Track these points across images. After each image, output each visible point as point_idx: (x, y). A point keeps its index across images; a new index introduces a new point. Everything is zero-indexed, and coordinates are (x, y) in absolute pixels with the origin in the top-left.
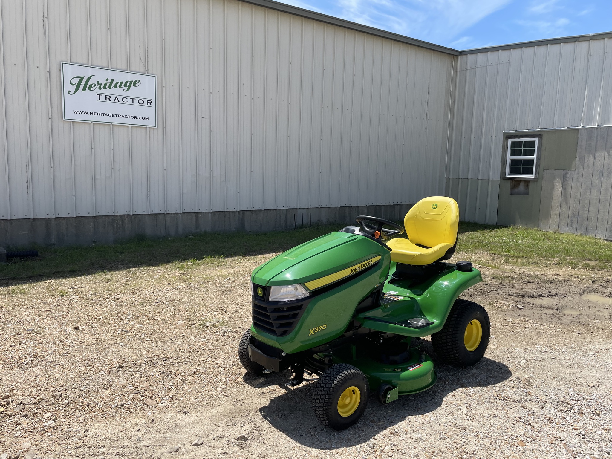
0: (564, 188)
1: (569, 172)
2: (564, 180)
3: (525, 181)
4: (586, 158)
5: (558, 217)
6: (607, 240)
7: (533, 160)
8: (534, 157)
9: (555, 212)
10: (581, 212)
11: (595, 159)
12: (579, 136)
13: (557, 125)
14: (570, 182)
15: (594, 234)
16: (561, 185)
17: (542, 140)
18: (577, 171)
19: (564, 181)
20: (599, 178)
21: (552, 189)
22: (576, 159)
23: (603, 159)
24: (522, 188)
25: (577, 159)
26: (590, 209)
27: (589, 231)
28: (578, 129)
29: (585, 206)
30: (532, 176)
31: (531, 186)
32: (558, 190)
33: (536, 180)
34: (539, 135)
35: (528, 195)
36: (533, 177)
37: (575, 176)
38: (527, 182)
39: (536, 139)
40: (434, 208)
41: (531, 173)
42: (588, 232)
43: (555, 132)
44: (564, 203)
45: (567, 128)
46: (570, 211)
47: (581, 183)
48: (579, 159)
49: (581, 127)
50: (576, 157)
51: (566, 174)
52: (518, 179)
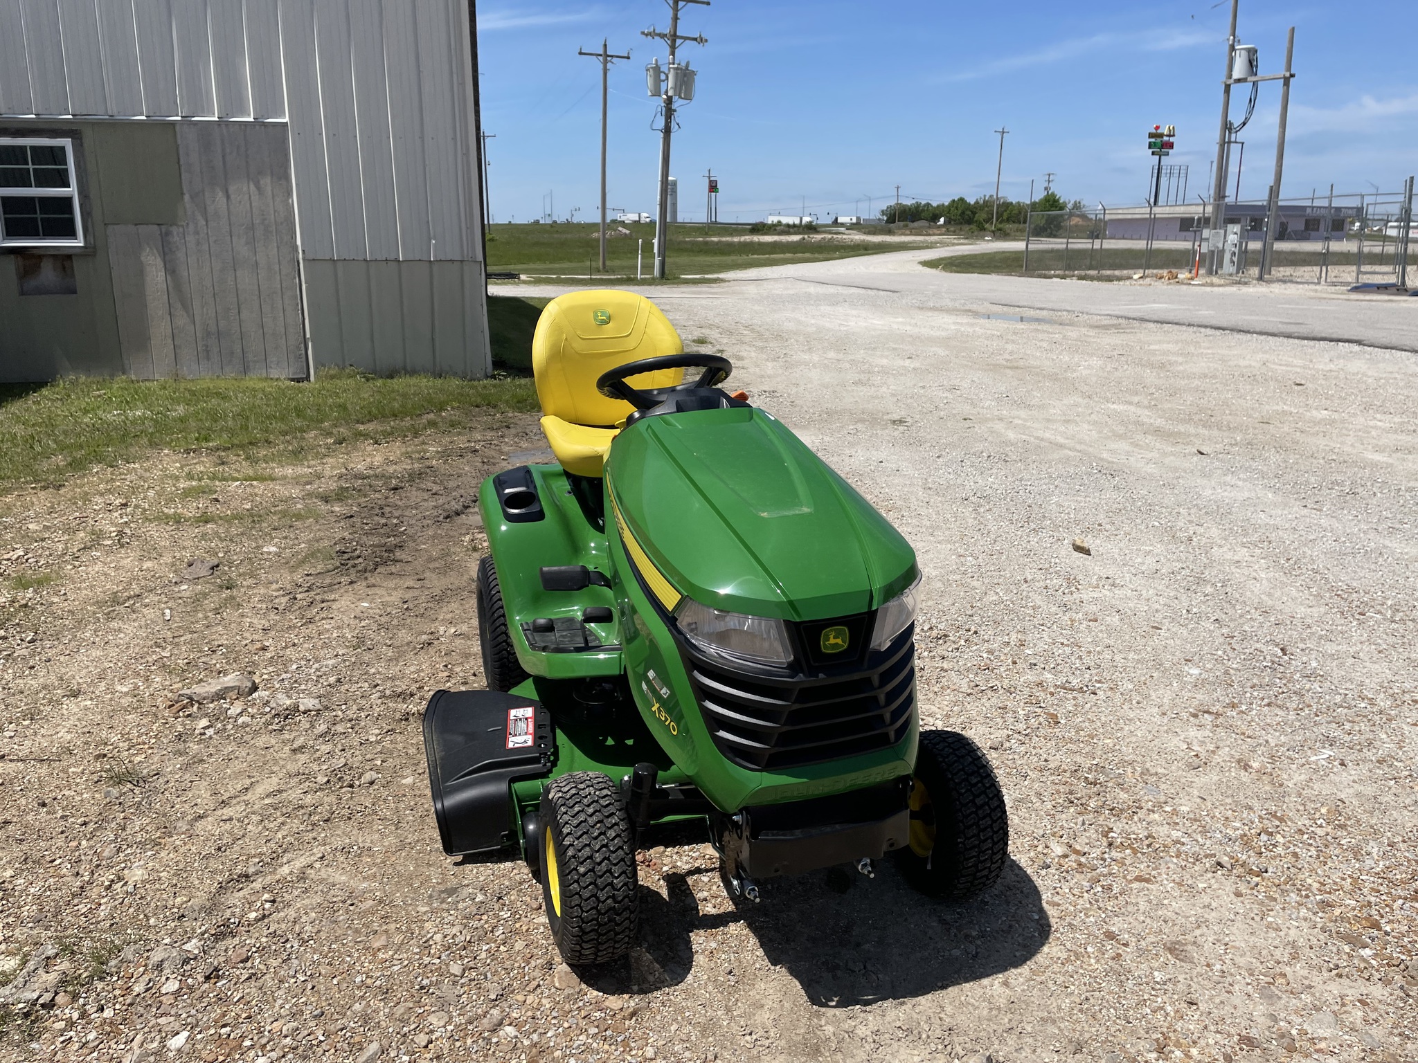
0: (171, 270)
1: (174, 230)
2: (166, 249)
3: (55, 257)
4: (207, 194)
5: (170, 341)
6: (293, 380)
7: (68, 201)
8: (72, 190)
9: (160, 329)
10: (222, 324)
11: (228, 197)
12: (179, 142)
13: (113, 108)
14: (180, 255)
15: (264, 371)
16: (159, 262)
17: (82, 145)
18: (191, 227)
19: (167, 252)
20: (247, 243)
21: (141, 272)
22: (182, 199)
23: (247, 197)
24: (48, 274)
25: (187, 197)
26: (243, 316)
27: (251, 364)
28: (173, 123)
29: (229, 309)
30: (79, 243)
31: (78, 266)
32: (156, 276)
33: (88, 252)
34: (71, 131)
35: (75, 292)
36: (81, 245)
37: (191, 239)
38: (64, 259)
39: (67, 143)
40: (604, 323)
41: (71, 233)
42: (248, 367)
43: (113, 125)
44: (179, 306)
45: (144, 118)
46: (197, 322)
47: (208, 256)
48: (191, 197)
49: (179, 118)
50: (182, 194)
51: (168, 233)
52: (34, 251)
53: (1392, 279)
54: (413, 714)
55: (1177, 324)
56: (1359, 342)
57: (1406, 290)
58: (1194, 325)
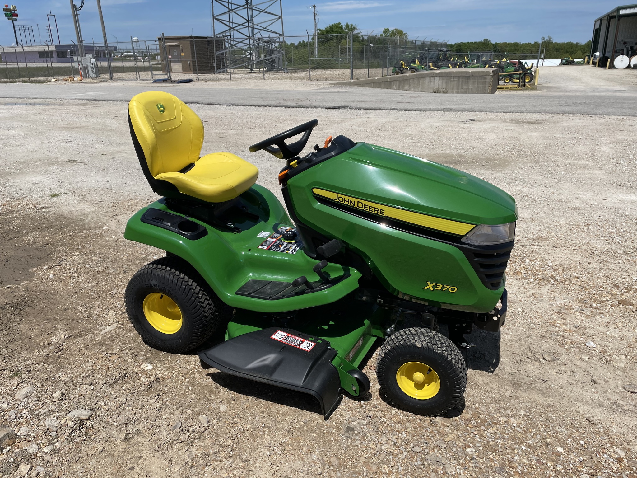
40: (163, 112)
53: (166, 77)
54: (154, 381)
55: (114, 101)
56: (197, 103)
57: (174, 81)
58: (123, 101)
